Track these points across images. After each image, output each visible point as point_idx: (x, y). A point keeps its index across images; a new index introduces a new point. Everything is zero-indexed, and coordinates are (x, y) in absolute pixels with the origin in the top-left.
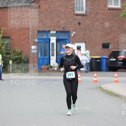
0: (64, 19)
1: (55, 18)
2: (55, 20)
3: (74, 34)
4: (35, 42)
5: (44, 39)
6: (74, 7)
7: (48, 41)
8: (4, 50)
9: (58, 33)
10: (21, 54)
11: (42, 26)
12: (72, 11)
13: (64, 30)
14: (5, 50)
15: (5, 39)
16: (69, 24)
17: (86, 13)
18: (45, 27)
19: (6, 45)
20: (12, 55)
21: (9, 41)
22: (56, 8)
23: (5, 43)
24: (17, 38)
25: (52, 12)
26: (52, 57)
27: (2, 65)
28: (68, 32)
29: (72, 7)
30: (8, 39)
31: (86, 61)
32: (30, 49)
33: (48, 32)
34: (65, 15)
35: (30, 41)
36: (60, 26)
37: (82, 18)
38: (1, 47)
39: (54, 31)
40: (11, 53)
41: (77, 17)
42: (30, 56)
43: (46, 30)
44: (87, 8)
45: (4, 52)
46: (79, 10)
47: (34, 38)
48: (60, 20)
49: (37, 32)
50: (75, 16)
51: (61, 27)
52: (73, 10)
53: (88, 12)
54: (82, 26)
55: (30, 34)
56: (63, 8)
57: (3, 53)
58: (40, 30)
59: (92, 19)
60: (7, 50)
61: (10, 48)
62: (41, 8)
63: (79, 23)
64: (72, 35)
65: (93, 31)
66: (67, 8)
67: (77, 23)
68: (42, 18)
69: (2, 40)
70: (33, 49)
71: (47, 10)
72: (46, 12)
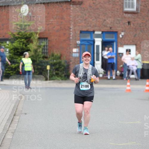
0: (110, 17)
1: (101, 16)
2: (101, 19)
3: (122, 36)
4: (77, 44)
5: (88, 41)
6: (123, 3)
7: (92, 43)
8: (40, 53)
9: (104, 33)
10: (60, 58)
11: (85, 25)
12: (120, 8)
13: (112, 31)
14: (42, 53)
15: (42, 40)
16: (117, 23)
17: (137, 10)
18: (89, 26)
19: (43, 48)
20: (50, 59)
21: (47, 43)
22: (102, 5)
23: (41, 45)
24: (56, 39)
25: (98, 9)
26: (96, 62)
27: (33, 70)
28: (116, 33)
29: (121, 3)
30: (45, 40)
31: (137, 66)
32: (71, 52)
33: (92, 33)
34: (112, 13)
35: (71, 43)
36: (106, 25)
37: (133, 16)
38: (37, 49)
39: (100, 31)
40: (48, 56)
41: (127, 15)
42: (71, 61)
43: (89, 30)
44: (138, 4)
45: (41, 55)
46: (129, 7)
47: (76, 40)
48: (106, 18)
49: (79, 32)
50: (124, 14)
51: (107, 27)
52: (122, 6)
53: (139, 9)
54: (132, 25)
55: (71, 35)
56: (110, 4)
57: (39, 56)
58: (83, 30)
59: (144, 18)
60: (44, 53)
61: (48, 51)
62: (84, 4)
63: (129, 23)
64: (121, 36)
65: (145, 31)
66: (114, 5)
67: (126, 23)
68: (86, 16)
69: (39, 42)
70: (75, 53)
71: (91, 7)
72: (90, 9)
